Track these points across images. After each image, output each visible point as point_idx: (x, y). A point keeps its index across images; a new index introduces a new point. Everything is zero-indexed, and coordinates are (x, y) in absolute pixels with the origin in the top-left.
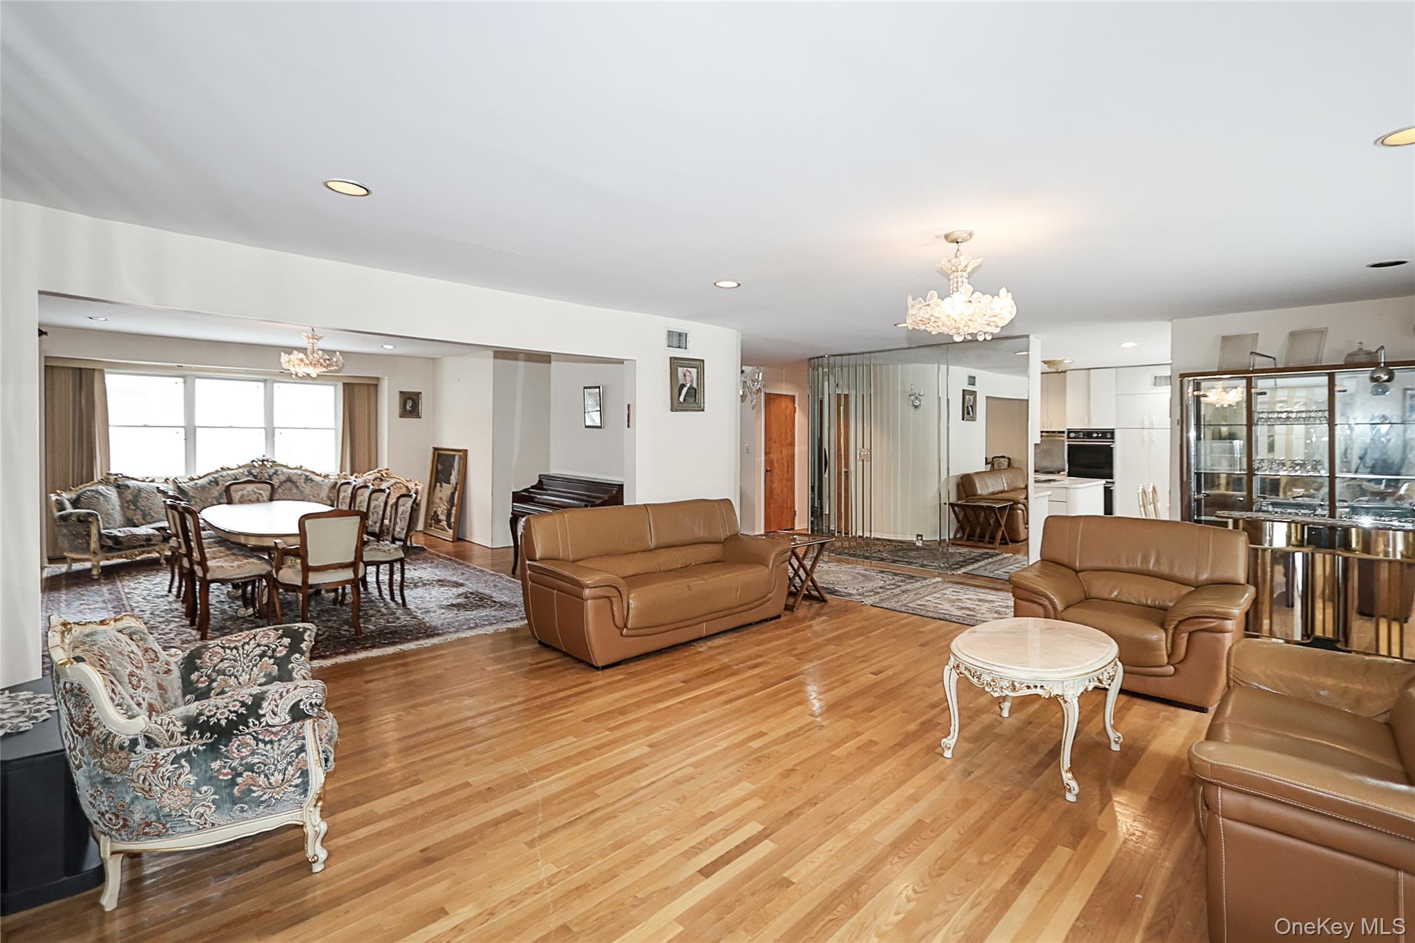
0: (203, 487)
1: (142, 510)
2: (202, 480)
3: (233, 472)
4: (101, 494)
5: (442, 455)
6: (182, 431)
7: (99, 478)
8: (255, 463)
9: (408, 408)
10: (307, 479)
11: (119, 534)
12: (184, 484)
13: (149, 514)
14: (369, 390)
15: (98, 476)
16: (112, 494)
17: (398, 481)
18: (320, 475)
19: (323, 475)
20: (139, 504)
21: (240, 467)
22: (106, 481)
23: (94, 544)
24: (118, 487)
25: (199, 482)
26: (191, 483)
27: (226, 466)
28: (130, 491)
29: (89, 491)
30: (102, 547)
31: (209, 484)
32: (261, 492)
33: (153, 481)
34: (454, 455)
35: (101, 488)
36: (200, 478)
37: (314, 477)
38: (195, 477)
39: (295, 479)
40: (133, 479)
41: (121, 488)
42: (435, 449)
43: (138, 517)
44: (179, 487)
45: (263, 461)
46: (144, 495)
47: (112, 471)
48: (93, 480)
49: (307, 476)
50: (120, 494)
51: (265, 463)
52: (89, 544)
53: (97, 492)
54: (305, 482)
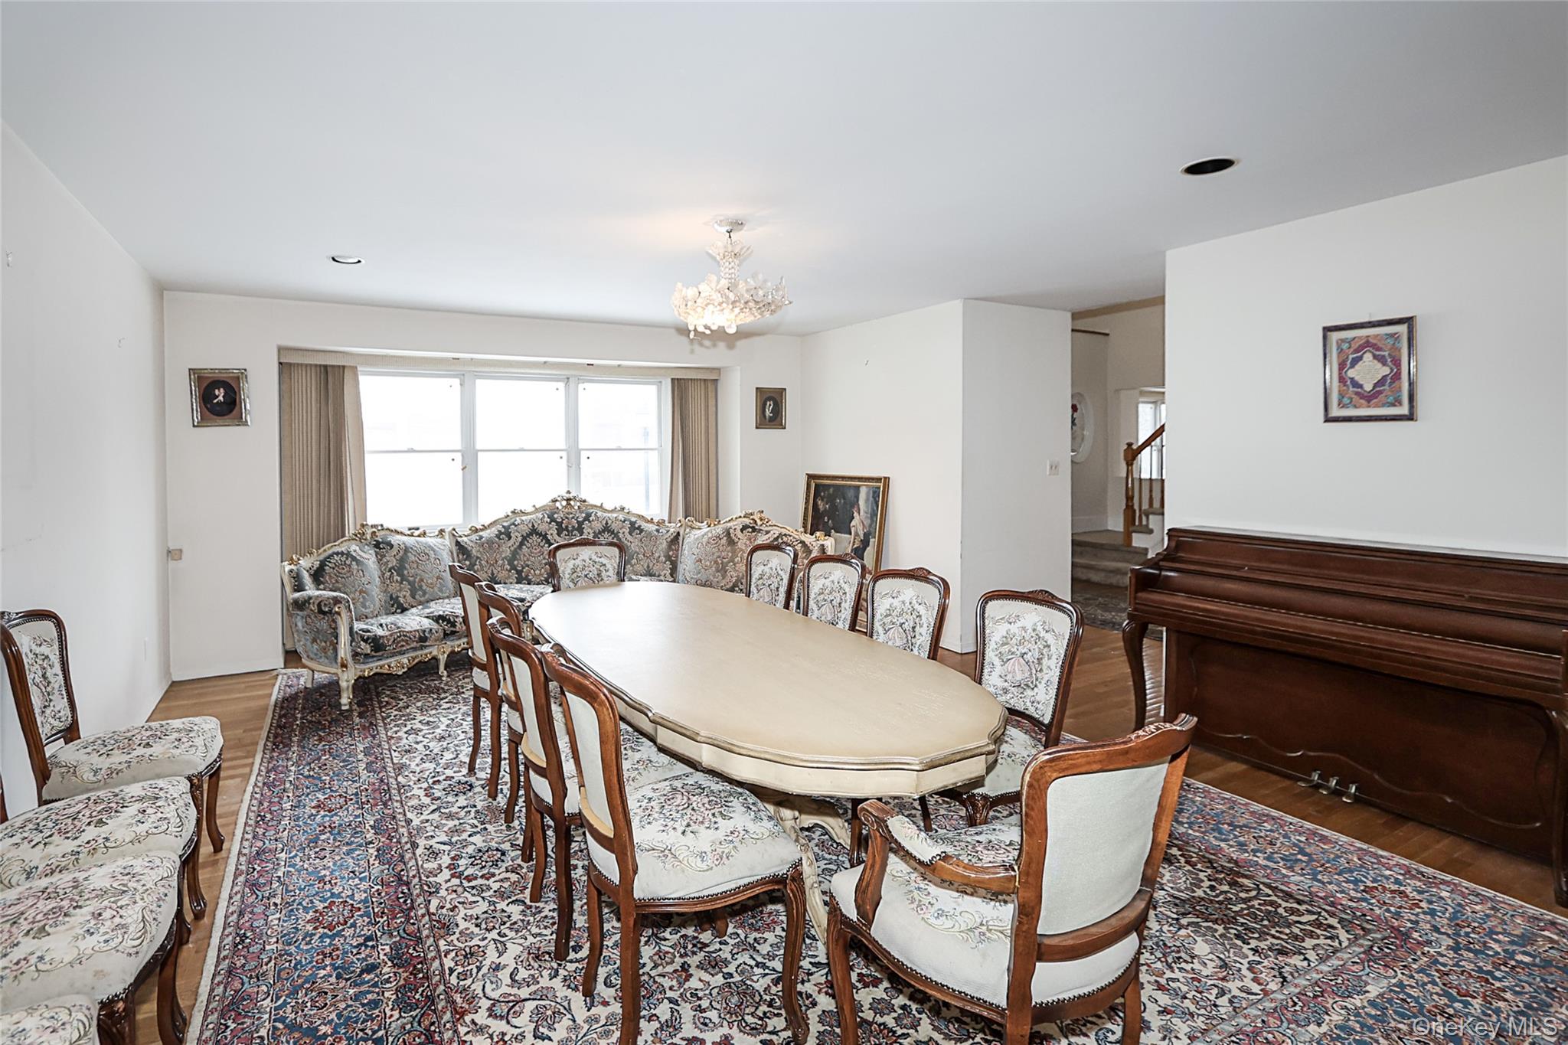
0: (490, 542)
1: (410, 583)
2: (488, 531)
3: (529, 517)
4: (354, 559)
5: (824, 485)
6: (458, 456)
7: (352, 531)
8: (558, 504)
9: (768, 413)
10: (633, 527)
11: (380, 632)
12: (465, 539)
13: (421, 587)
14: (706, 388)
15: (351, 529)
16: (369, 557)
17: (784, 531)
18: (651, 521)
19: (656, 521)
20: (406, 572)
21: (537, 510)
22: (359, 537)
23: (344, 651)
24: (377, 545)
25: (485, 534)
26: (474, 537)
27: (518, 508)
28: (394, 552)
29: (337, 554)
30: (355, 655)
31: (498, 536)
32: (604, 560)
33: (424, 534)
34: (858, 488)
35: (354, 548)
36: (485, 528)
37: (645, 526)
38: (479, 527)
39: (614, 527)
40: (397, 532)
41: (380, 546)
42: (810, 477)
43: (404, 596)
44: (458, 543)
45: (568, 500)
46: (413, 558)
47: (370, 521)
48: (343, 536)
49: (633, 524)
50: (380, 558)
51: (572, 503)
52: (335, 650)
53: (348, 555)
54: (630, 533)
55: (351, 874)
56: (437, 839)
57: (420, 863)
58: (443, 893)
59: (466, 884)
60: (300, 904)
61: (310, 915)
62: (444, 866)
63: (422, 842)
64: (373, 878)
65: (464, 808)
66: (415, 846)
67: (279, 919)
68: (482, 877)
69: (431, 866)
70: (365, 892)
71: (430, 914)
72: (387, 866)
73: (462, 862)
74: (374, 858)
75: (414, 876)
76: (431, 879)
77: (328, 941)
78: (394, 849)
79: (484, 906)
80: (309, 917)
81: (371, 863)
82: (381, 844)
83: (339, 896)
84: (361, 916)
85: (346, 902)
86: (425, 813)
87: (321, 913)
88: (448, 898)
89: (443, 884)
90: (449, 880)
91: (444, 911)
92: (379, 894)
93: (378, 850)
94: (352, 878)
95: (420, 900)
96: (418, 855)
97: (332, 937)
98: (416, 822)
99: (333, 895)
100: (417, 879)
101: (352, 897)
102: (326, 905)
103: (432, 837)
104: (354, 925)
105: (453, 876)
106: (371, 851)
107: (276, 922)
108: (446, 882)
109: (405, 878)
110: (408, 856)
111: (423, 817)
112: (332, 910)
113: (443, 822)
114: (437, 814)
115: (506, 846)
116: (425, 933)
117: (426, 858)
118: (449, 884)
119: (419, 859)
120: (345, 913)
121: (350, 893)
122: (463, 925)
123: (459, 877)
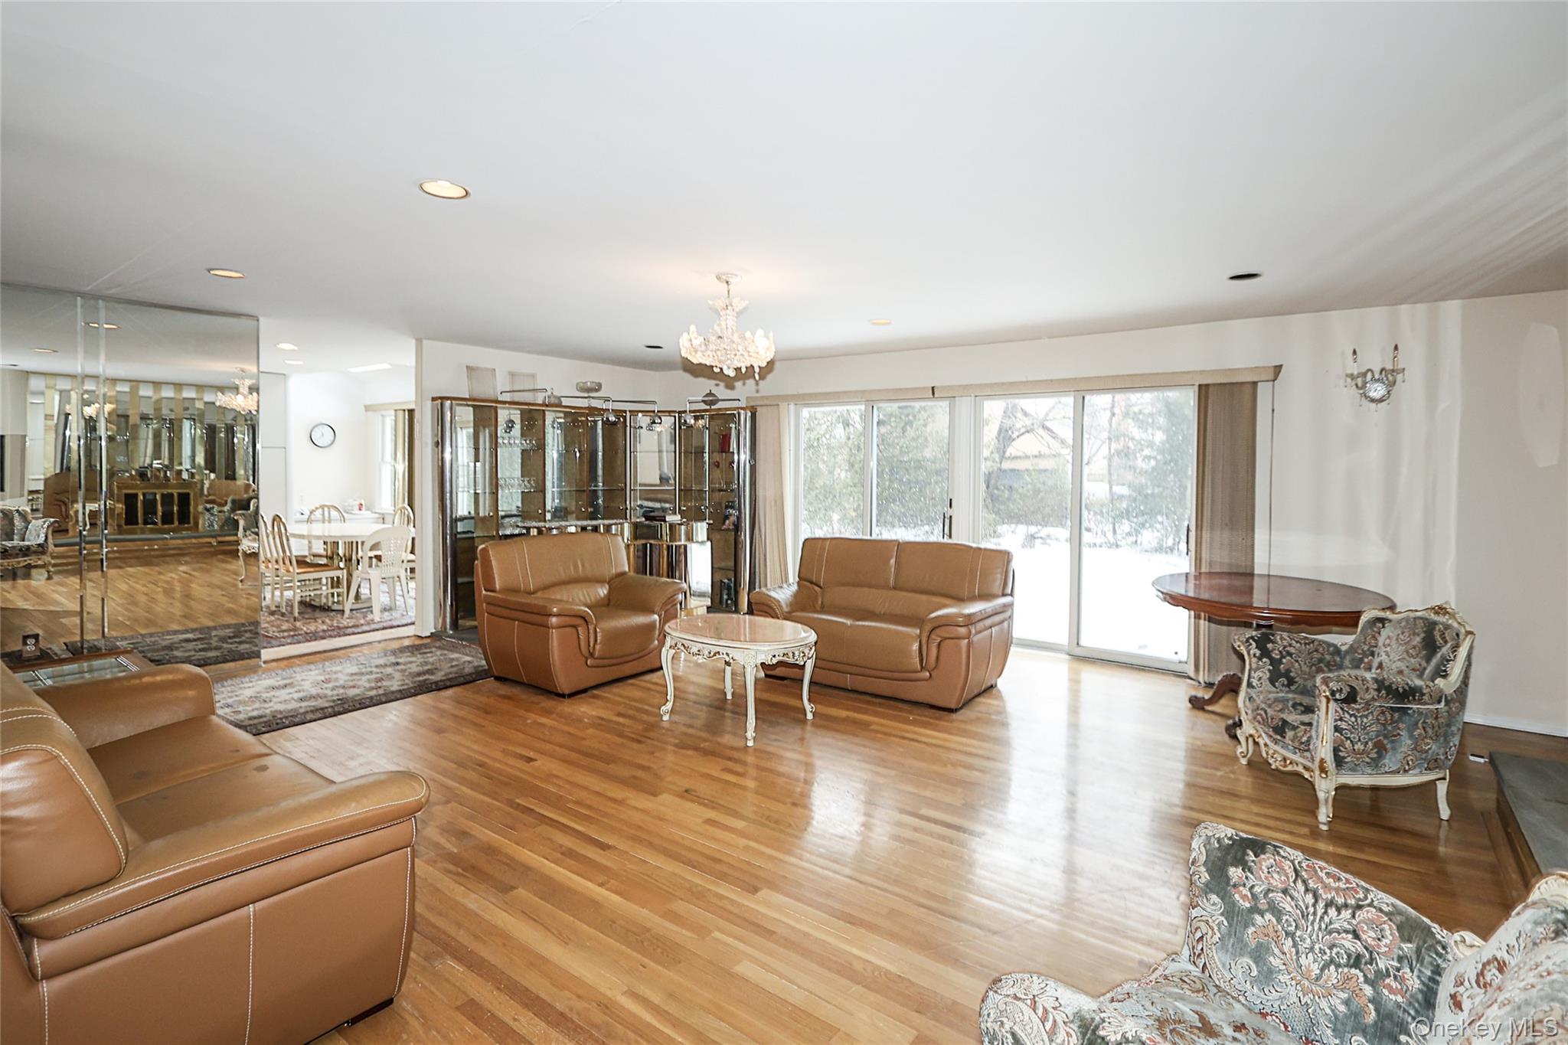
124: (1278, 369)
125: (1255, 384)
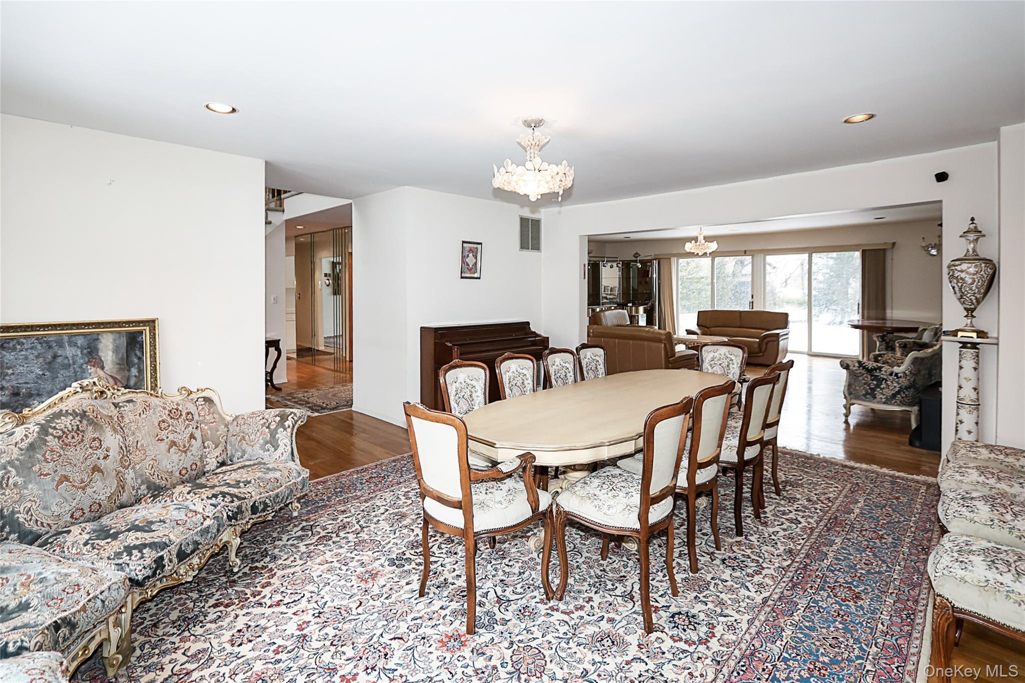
55: (821, 611)
56: (747, 593)
57: (773, 587)
58: (777, 565)
59: (761, 561)
60: (865, 614)
61: (860, 603)
62: (761, 576)
63: (759, 599)
64: (809, 598)
65: (704, 602)
66: (765, 601)
67: (881, 613)
68: (750, 558)
69: (768, 581)
70: (819, 594)
71: (793, 561)
72: (795, 599)
73: (750, 571)
74: (799, 611)
75: (784, 582)
76: (776, 575)
77: (855, 583)
78: (780, 607)
79: (764, 548)
80: (862, 602)
81: (803, 609)
82: (786, 618)
83: (837, 602)
84: (829, 583)
85: (834, 596)
86: (733, 619)
87: (853, 599)
88: (777, 561)
89: (772, 569)
90: (767, 568)
91: (785, 558)
92: (812, 587)
93: (792, 615)
94: (823, 608)
95: (791, 569)
96: (770, 593)
97: (851, 583)
98: (746, 617)
99: (841, 605)
100: (784, 580)
101: (829, 596)
102: (848, 602)
103: (748, 597)
104: (836, 582)
105: (763, 568)
106: (797, 618)
107: (884, 612)
108: (770, 568)
109: (790, 585)
110: (776, 597)
111: (737, 616)
112: (845, 597)
113: (729, 602)
114: (726, 612)
115: (717, 562)
116: (802, 556)
117: (766, 588)
118: (769, 566)
119: (771, 590)
120: (838, 590)
121: (829, 599)
122: (782, 549)
123: (761, 566)
124: (894, 244)
125: (884, 250)
